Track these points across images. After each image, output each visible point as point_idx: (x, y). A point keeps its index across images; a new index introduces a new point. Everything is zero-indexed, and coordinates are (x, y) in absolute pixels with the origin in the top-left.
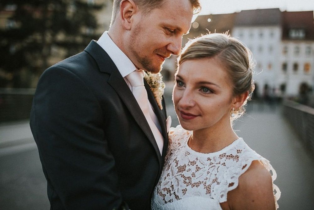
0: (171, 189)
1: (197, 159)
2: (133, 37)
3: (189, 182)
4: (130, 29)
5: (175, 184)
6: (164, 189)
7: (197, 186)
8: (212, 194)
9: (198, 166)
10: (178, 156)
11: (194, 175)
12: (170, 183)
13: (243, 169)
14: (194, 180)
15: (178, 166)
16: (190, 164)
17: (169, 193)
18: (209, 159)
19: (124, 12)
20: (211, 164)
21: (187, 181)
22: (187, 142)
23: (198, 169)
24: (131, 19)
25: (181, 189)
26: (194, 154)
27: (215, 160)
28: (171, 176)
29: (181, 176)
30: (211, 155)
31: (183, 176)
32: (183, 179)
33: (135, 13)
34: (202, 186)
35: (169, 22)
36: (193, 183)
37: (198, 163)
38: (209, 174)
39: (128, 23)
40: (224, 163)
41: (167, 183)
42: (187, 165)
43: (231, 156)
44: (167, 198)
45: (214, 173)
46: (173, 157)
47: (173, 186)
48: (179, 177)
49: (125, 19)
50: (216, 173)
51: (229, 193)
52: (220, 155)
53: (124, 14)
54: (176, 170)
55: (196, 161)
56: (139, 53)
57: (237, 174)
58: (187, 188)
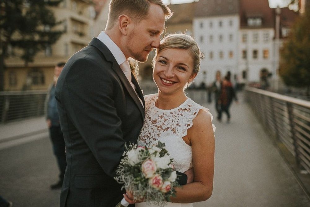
0: (149, 135)
1: (163, 114)
2: (128, 40)
3: (161, 129)
4: (126, 35)
5: (151, 132)
6: (144, 136)
7: (167, 130)
8: (177, 133)
9: (165, 118)
10: (150, 115)
11: (163, 124)
12: (147, 132)
13: (194, 115)
14: (164, 127)
15: (151, 120)
16: (159, 118)
17: (148, 138)
18: (172, 113)
19: (122, 23)
20: (174, 115)
21: (160, 128)
22: (154, 105)
23: (165, 120)
24: (127, 28)
25: (156, 134)
26: (161, 111)
27: (176, 113)
28: (147, 128)
29: (154, 126)
30: (173, 110)
31: (156, 126)
32: (156, 128)
33: (129, 23)
34: (170, 129)
35: (153, 28)
36: (163, 129)
37: (165, 116)
38: (173, 122)
39: (125, 31)
40: (182, 114)
41: (146, 132)
42: (157, 118)
43: (186, 109)
44: (148, 141)
45: (176, 121)
46: (146, 116)
47: (150, 133)
48: (154, 127)
49: (122, 28)
50: (178, 120)
51: (188, 130)
52: (178, 110)
53: (121, 25)
54: (150, 123)
55: (163, 115)
56: (133, 50)
57: (191, 119)
58: (160, 132)
